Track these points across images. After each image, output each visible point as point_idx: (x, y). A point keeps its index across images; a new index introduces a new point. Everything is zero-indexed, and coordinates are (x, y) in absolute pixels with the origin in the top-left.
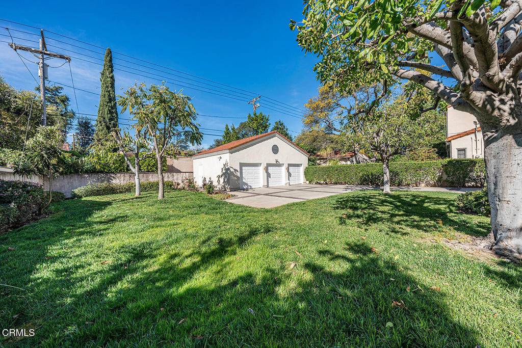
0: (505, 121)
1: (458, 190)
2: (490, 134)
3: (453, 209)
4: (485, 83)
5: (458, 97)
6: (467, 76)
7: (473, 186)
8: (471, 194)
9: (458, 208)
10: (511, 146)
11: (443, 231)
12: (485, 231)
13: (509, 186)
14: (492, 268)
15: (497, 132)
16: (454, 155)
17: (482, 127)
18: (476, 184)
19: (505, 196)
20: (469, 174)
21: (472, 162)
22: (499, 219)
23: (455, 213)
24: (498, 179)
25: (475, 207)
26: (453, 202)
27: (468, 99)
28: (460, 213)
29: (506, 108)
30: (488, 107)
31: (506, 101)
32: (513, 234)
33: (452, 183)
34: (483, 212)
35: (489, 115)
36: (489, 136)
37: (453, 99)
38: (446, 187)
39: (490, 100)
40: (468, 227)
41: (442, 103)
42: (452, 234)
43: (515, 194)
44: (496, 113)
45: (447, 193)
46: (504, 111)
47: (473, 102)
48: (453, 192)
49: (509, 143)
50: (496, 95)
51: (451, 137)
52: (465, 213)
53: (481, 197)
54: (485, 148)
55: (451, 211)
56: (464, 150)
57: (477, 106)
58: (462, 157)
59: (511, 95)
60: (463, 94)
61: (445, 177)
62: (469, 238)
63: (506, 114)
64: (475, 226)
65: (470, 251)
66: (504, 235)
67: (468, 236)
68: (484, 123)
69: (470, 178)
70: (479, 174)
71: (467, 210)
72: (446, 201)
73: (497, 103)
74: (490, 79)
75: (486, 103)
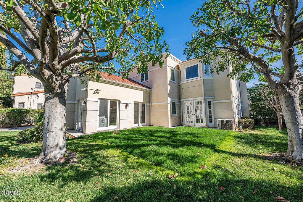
0: (56, 90)
1: (16, 129)
2: (48, 95)
3: (14, 142)
4: (51, 67)
5: (34, 68)
6: (44, 58)
7: (26, 126)
8: (28, 130)
9: (18, 141)
10: (57, 102)
11: (7, 163)
12: (37, 152)
13: (54, 123)
14: (43, 175)
15: (52, 94)
16: (16, 106)
17: (45, 91)
18: (28, 124)
19: (52, 129)
20: (24, 118)
21: (27, 111)
22: (48, 143)
23: (16, 145)
24: (50, 120)
25: (30, 138)
26: (13, 138)
27: (41, 72)
28: (19, 144)
29: (57, 83)
30: (50, 80)
31: (58, 80)
32: (53, 149)
33: (12, 124)
34: (34, 140)
35: (50, 84)
36: (48, 96)
37: (32, 68)
38: (7, 128)
39: (51, 77)
40: (26, 152)
41: (18, 69)
42: (16, 161)
43: (56, 127)
44: (53, 84)
45: (8, 132)
46: (57, 85)
47: (44, 74)
48: (12, 130)
49: (56, 101)
50: (54, 75)
51: (16, 94)
52: (23, 144)
53: (34, 132)
54: (45, 102)
55: (12, 145)
56: (23, 103)
57: (45, 77)
58: (21, 108)
59: (60, 78)
60: (39, 68)
61: (7, 120)
62: (27, 160)
63: (57, 86)
64: (30, 150)
65: (30, 169)
66: (49, 151)
67: (27, 159)
68: (46, 88)
69: (25, 120)
70: (30, 118)
71: (25, 141)
72: (8, 138)
73: (54, 80)
74: (53, 66)
75: (50, 77)
